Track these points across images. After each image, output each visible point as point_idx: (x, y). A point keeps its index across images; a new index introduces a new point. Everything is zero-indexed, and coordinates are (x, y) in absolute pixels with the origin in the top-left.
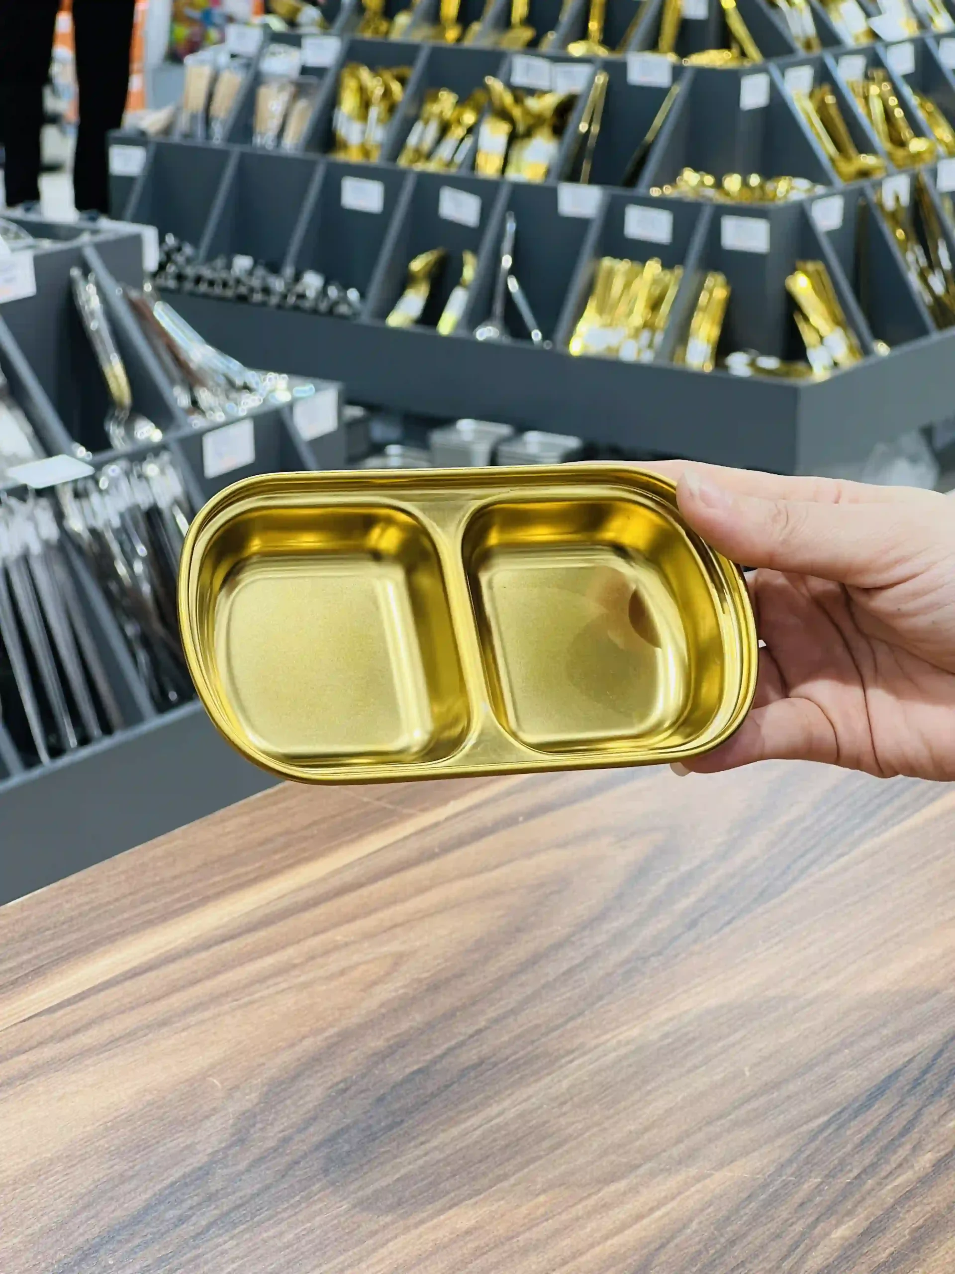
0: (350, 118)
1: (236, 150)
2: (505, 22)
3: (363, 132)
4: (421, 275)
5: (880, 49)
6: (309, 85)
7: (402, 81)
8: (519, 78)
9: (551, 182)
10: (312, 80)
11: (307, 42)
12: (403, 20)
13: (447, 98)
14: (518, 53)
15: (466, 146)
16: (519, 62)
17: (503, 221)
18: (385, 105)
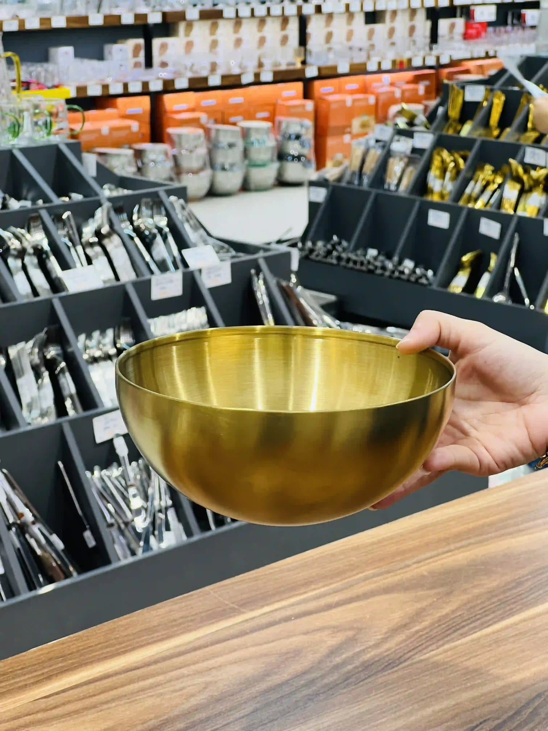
0: (436, 177)
1: (374, 191)
2: (523, 127)
3: (442, 185)
4: (466, 264)
6: (415, 158)
7: (465, 158)
8: (528, 160)
9: (540, 217)
11: (416, 135)
12: (468, 126)
13: (488, 168)
14: (529, 146)
15: (496, 195)
16: (529, 151)
17: (512, 237)
18: (454, 171)
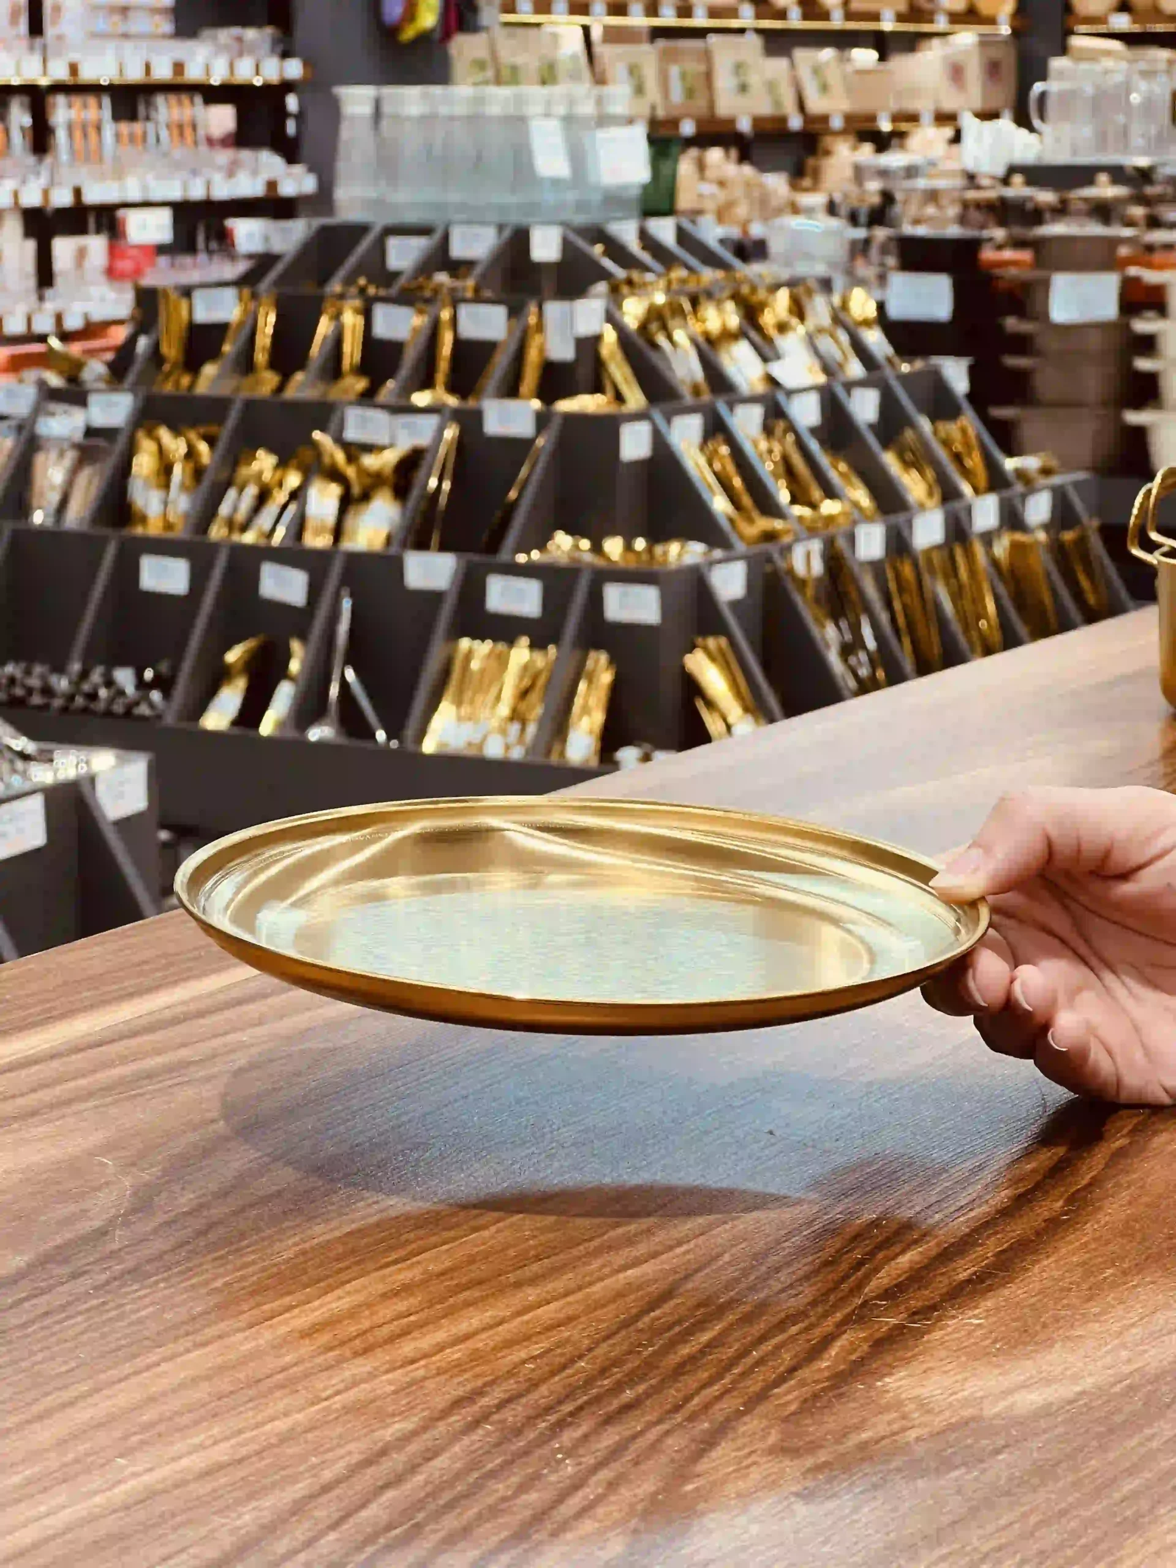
0: (147, 486)
2: (333, 369)
3: (166, 504)
4: (237, 669)
5: (781, 397)
6: (98, 446)
7: (211, 441)
8: (351, 434)
9: (393, 550)
10: (101, 442)
11: (93, 399)
12: (209, 370)
13: (264, 462)
14: (351, 403)
15: (290, 514)
16: (352, 414)
17: (337, 600)
18: (191, 465)
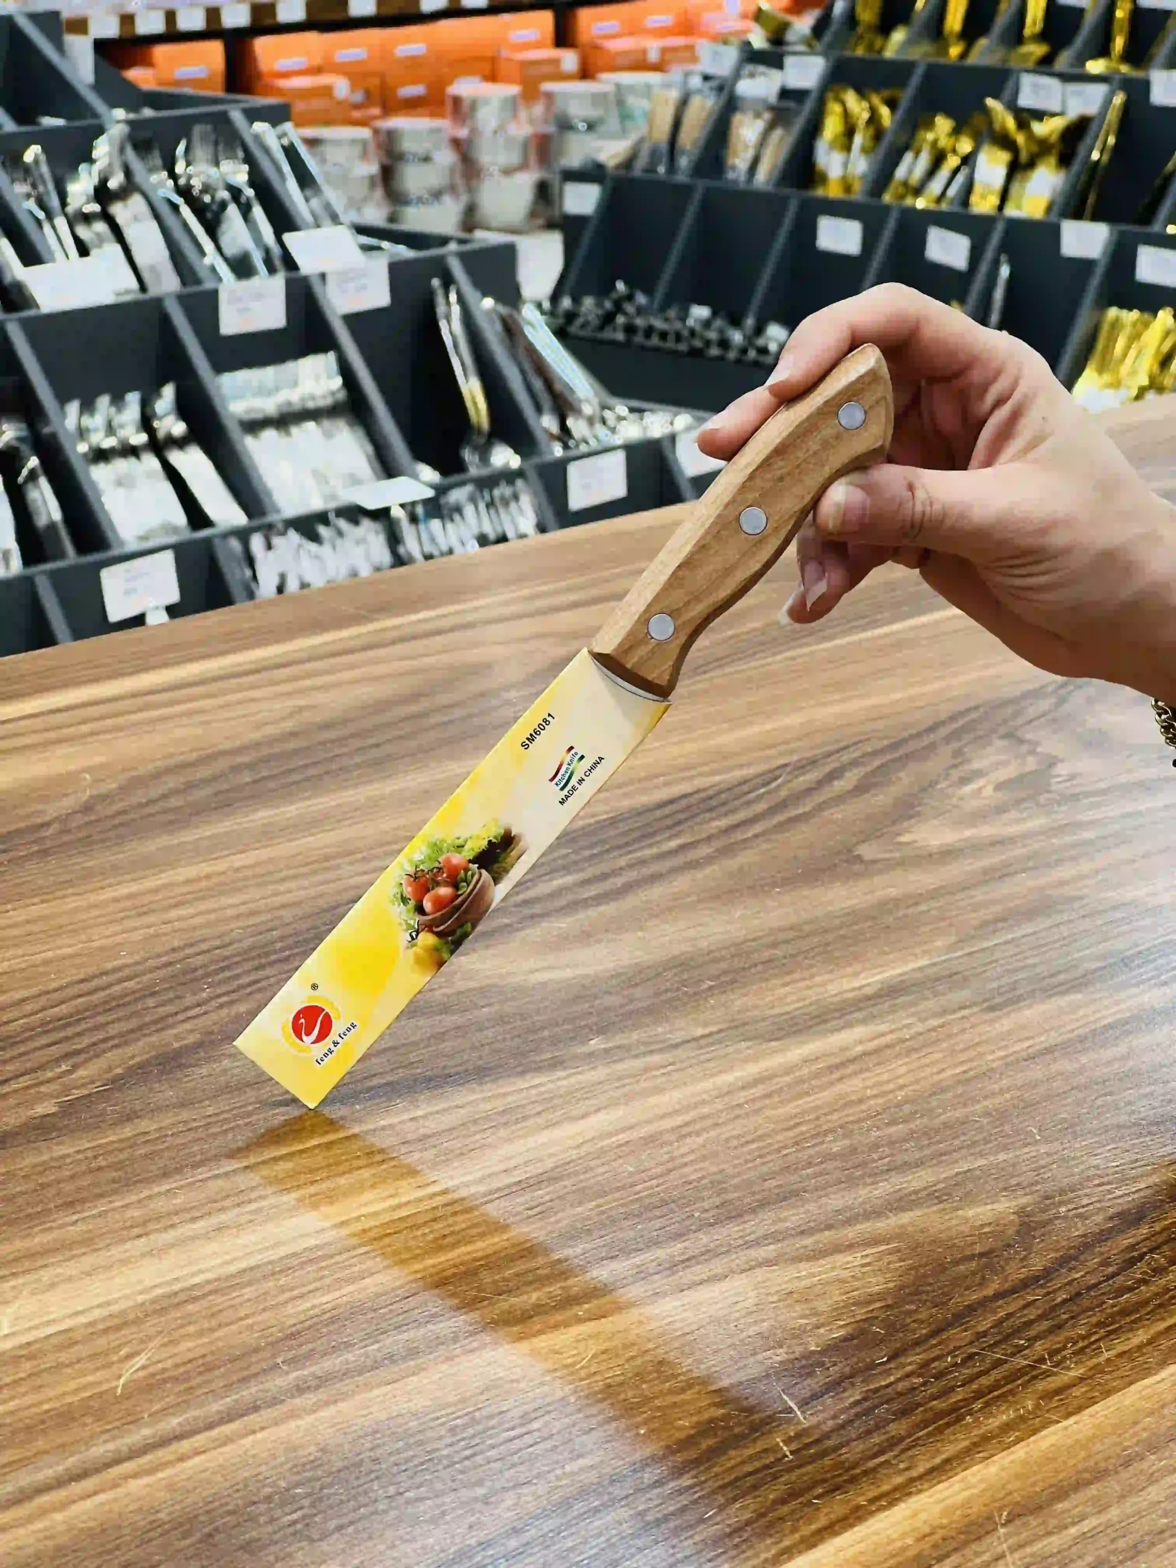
1: (701, 185)
2: (1015, 35)
3: (845, 165)
6: (788, 109)
7: (892, 104)
8: (1025, 100)
9: (1053, 218)
10: (792, 104)
11: (789, 61)
12: (899, 36)
13: (943, 124)
14: (1027, 71)
15: (960, 178)
16: (1027, 82)
17: (995, 265)
18: (871, 131)
